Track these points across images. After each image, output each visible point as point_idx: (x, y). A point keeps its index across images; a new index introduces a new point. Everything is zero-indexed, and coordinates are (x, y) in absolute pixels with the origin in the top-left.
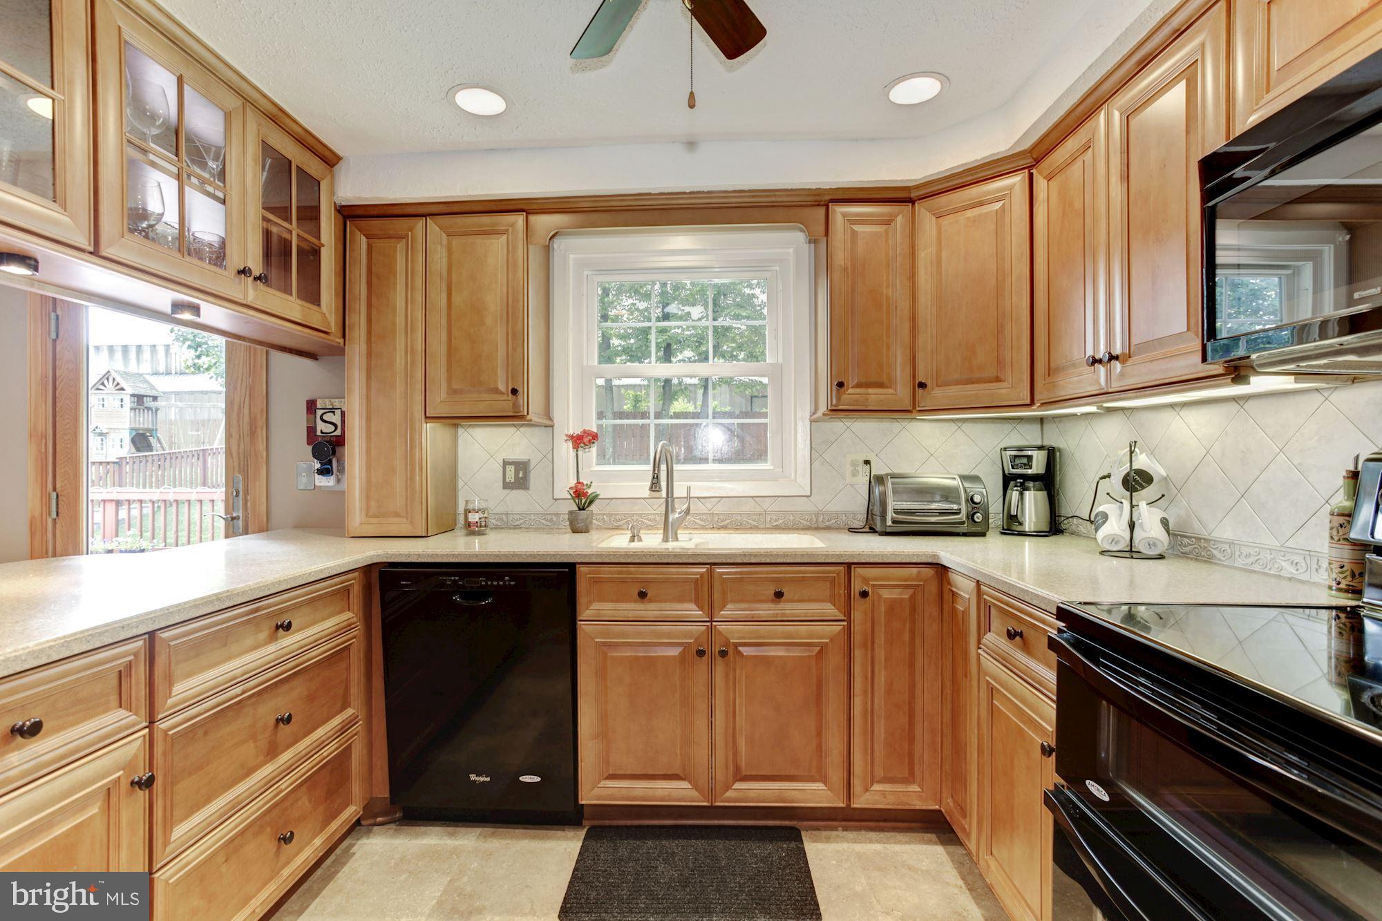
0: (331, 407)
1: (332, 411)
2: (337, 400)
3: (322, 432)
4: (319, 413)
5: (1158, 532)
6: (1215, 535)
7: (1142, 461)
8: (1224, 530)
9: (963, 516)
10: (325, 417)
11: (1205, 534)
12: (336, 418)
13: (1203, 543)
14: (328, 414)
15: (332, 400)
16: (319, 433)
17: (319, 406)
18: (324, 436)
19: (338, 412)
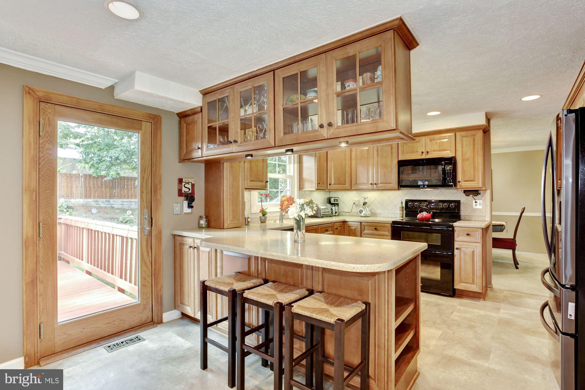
0: (188, 182)
1: (188, 183)
2: (190, 179)
3: (184, 191)
4: (183, 184)
5: (370, 213)
6: (377, 212)
7: (366, 201)
8: (378, 211)
9: (330, 212)
10: (185, 186)
11: (375, 212)
12: (189, 186)
13: (375, 214)
14: (186, 184)
15: (189, 179)
16: (183, 192)
17: (183, 181)
18: (185, 193)
19: (190, 184)
